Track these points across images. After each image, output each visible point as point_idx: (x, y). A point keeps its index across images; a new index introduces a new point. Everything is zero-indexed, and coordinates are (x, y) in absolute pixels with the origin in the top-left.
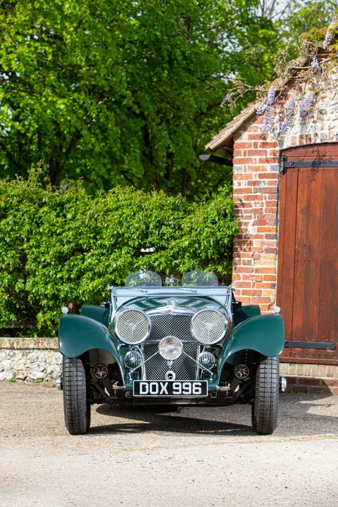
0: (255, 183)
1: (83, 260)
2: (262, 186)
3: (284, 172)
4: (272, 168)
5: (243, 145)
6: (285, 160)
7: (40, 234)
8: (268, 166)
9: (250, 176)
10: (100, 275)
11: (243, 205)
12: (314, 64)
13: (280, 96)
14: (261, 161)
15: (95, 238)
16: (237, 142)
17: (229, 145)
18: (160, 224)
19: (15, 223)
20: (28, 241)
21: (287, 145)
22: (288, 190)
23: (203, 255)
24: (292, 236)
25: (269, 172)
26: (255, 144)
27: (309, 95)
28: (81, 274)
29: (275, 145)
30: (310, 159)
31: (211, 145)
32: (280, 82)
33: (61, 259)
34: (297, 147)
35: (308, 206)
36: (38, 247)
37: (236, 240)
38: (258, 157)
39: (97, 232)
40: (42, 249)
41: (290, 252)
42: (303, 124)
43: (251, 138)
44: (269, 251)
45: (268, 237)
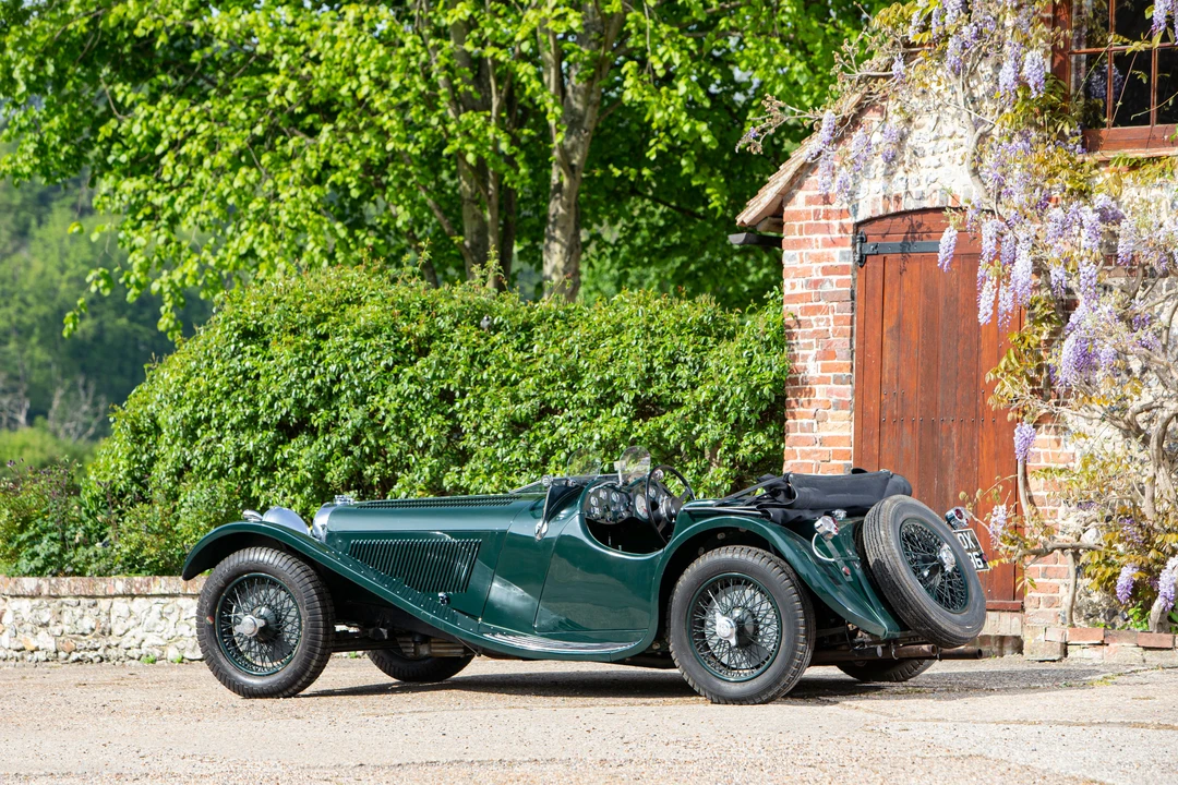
0: (816, 283)
1: (553, 429)
2: (827, 288)
3: (863, 260)
4: (843, 255)
5: (796, 216)
6: (863, 240)
7: (486, 383)
8: (836, 252)
9: (807, 272)
10: (579, 453)
11: (799, 323)
12: (898, 67)
13: (850, 123)
14: (825, 244)
15: (570, 387)
16: (788, 209)
17: (776, 215)
18: (672, 362)
19: (441, 363)
20: (463, 395)
21: (860, 218)
22: (867, 296)
23: (732, 416)
24: (876, 379)
25: (837, 262)
26: (816, 213)
27: (895, 120)
28: (547, 454)
29: (842, 213)
30: (897, 239)
31: (746, 217)
32: (848, 105)
33: (517, 426)
34: (881, 218)
35: (899, 325)
36: (480, 406)
37: (789, 387)
38: (820, 236)
39: (574, 375)
40: (486, 410)
41: (873, 408)
42: (889, 175)
43: (810, 201)
44: (840, 405)
45: (837, 380)
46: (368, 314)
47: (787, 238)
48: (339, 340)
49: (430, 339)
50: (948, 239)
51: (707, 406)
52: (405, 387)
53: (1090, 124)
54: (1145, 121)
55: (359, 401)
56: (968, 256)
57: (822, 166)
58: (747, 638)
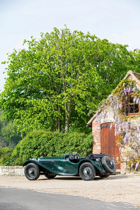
0: (96, 131)
1: (66, 148)
2: (97, 132)
3: (101, 128)
4: (99, 128)
5: (94, 123)
6: (101, 126)
7: (58, 143)
8: (98, 127)
9: (95, 130)
10: (69, 151)
11: (94, 136)
12: (105, 106)
13: (99, 113)
14: (97, 127)
15: (68, 143)
16: (93, 123)
17: (91, 123)
18: (80, 140)
19: (53, 141)
20: (55, 144)
21: (101, 123)
22: (102, 133)
23: (87, 147)
24: (103, 142)
27: (105, 112)
28: (65, 151)
29: (99, 123)
30: (105, 126)
31: (88, 123)
32: (99, 110)
33: (61, 148)
34: (103, 124)
35: (106, 136)
36: (57, 146)
37: (93, 143)
39: (68, 142)
40: (58, 146)
41: (103, 146)
42: (104, 119)
43: (95, 122)
44: (99, 145)
45: (99, 142)
46: (44, 135)
47: (93, 126)
48: (41, 138)
49: (51, 138)
50: (111, 126)
51: (84, 145)
52: (48, 144)
53: (127, 112)
54: (133, 112)
55: (43, 145)
56: (113, 128)
57: (97, 117)
58: (88, 173)
